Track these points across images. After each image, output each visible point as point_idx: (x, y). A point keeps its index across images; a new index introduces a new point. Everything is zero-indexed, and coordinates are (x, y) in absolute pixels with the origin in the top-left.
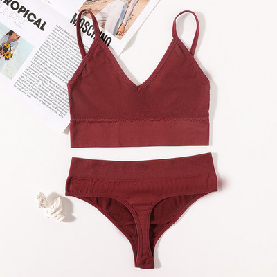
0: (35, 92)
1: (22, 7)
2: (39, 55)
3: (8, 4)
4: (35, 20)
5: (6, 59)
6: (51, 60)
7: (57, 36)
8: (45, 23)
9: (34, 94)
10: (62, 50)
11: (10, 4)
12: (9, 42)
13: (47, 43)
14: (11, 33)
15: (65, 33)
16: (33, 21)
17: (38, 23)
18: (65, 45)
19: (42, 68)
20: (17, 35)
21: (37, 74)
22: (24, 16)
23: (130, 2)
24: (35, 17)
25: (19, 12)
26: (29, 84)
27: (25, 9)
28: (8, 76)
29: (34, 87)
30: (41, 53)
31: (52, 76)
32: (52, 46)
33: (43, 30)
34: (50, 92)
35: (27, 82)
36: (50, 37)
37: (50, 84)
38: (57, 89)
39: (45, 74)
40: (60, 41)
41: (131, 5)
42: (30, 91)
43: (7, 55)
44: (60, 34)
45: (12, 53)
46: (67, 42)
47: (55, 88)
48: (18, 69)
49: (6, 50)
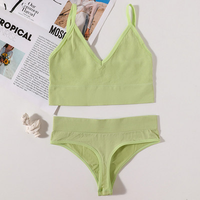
0: (30, 86)
1: (13, 26)
2: (29, 59)
3: (2, 25)
4: (24, 34)
5: (5, 65)
6: (39, 61)
7: (41, 43)
8: (31, 35)
9: (29, 88)
10: (46, 53)
11: (4, 24)
12: (6, 52)
13: (34, 50)
14: (7, 45)
15: (46, 41)
16: (22, 35)
17: (25, 36)
18: (47, 49)
19: (33, 68)
20: (11, 47)
21: (29, 73)
22: (15, 32)
23: (90, 13)
24: (23, 32)
25: (11, 30)
26: (25, 81)
27: (15, 27)
28: (8, 77)
29: (28, 83)
30: (30, 57)
31: (40, 73)
32: (38, 51)
33: (30, 40)
34: (41, 85)
35: (23, 80)
36: (36, 45)
37: (39, 79)
38: (45, 82)
39: (36, 72)
40: (43, 47)
41: (92, 15)
42: (26, 86)
43: (6, 62)
44: (42, 41)
45: (9, 60)
46: (48, 47)
47: (44, 81)
48: (15, 71)
49: (4, 58)
